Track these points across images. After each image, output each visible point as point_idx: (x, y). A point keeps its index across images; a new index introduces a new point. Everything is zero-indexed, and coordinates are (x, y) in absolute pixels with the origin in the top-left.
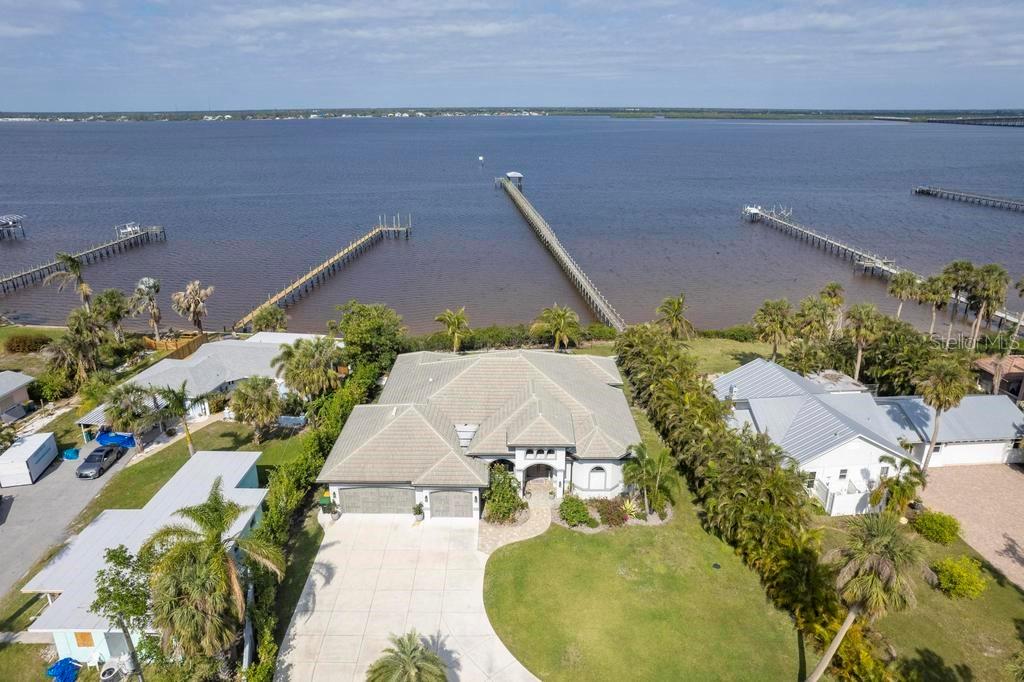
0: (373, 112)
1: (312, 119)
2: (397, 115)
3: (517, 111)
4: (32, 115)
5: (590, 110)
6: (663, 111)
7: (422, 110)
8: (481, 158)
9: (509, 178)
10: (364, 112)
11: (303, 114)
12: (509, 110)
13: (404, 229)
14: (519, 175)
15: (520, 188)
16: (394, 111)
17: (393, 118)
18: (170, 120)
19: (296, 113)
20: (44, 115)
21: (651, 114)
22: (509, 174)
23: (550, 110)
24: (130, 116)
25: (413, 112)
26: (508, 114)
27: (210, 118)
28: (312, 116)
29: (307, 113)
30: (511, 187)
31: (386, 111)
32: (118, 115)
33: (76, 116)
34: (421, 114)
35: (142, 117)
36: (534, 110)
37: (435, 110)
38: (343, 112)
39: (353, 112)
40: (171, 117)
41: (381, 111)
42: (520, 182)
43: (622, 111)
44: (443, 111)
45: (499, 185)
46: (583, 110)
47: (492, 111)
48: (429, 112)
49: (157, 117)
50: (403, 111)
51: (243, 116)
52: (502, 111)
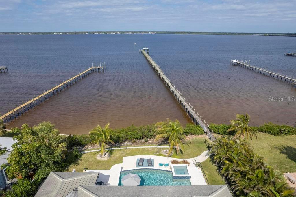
0: (105, 32)
1: (87, 34)
3: (147, 32)
4: (2, 33)
5: (169, 32)
6: (190, 32)
7: (119, 32)
8: (135, 44)
10: (102, 32)
11: (84, 33)
12: (145, 32)
13: (102, 68)
14: (148, 49)
15: (148, 53)
16: (111, 32)
17: (111, 34)
18: (44, 34)
19: (82, 33)
20: (6, 33)
21: (187, 33)
22: (144, 49)
23: (157, 32)
24: (32, 33)
25: (116, 33)
26: (145, 33)
27: (56, 34)
28: (86, 33)
29: (85, 33)
30: (145, 53)
31: (109, 32)
32: (28, 33)
33: (16, 33)
34: (119, 33)
35: (36, 33)
36: (152, 32)
37: (123, 32)
38: (96, 32)
39: (99, 32)
40: (45, 33)
41: (107, 32)
42: (148, 51)
43: (178, 32)
44: (125, 32)
45: (141, 52)
46: (167, 32)
47: (140, 32)
48: (121, 32)
49: (40, 33)
50: (113, 32)
51: (66, 33)
52: (143, 32)
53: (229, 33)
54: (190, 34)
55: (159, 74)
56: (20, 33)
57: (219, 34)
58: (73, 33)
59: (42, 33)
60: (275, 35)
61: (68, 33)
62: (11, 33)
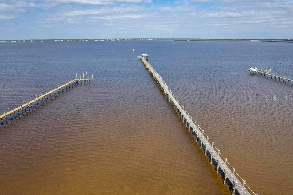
0: (105, 39)
2: (111, 40)
3: (147, 39)
4: (4, 40)
5: (168, 39)
6: (189, 39)
7: (119, 39)
8: (133, 50)
9: (143, 56)
10: (102, 40)
14: (147, 55)
15: (147, 60)
16: (111, 39)
17: (110, 41)
19: (82, 40)
20: (8, 40)
21: (186, 40)
22: (143, 55)
23: (156, 39)
24: (33, 40)
25: (116, 40)
26: (144, 40)
27: (57, 41)
28: (86, 40)
29: (85, 40)
30: (144, 60)
31: (109, 39)
33: (17, 41)
34: (118, 40)
35: (37, 41)
36: (151, 39)
37: (123, 39)
38: (96, 39)
39: (99, 39)
40: (45, 41)
41: (107, 39)
42: (147, 57)
43: (177, 39)
44: (125, 39)
45: (139, 59)
46: (166, 39)
47: (139, 39)
48: (121, 39)
49: (41, 40)
50: (113, 39)
51: (66, 40)
52: (142, 39)
53: (227, 40)
54: (189, 41)
55: (162, 88)
56: (21, 40)
57: (217, 40)
58: (73, 40)
59: (43, 40)
60: (274, 41)
61: (69, 40)
62: (13, 40)
